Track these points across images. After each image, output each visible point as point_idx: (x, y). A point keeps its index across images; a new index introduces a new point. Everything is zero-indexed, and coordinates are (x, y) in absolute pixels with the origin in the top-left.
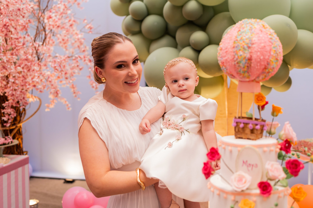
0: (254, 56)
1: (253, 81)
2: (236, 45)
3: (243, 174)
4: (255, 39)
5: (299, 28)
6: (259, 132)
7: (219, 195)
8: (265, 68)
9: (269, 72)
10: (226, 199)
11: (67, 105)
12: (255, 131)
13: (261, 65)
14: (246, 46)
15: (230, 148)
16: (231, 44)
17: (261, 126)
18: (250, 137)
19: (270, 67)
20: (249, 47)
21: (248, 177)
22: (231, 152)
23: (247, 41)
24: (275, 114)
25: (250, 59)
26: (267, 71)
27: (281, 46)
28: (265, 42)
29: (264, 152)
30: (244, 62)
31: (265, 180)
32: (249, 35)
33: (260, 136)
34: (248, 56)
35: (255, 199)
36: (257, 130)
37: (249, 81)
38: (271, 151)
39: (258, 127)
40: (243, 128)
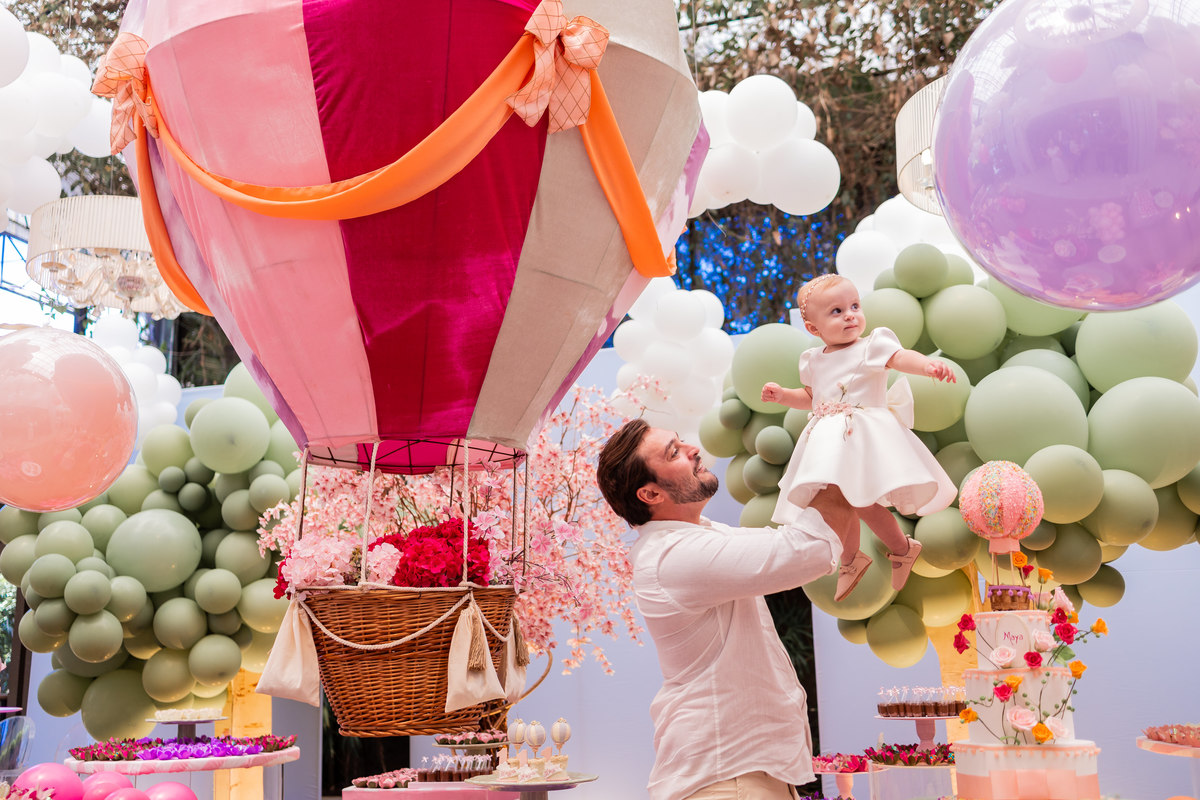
0: (1005, 504)
1: (1008, 536)
2: (981, 492)
3: (1007, 648)
4: (1005, 484)
5: (1103, 469)
6: (1023, 600)
7: (978, 678)
8: (1021, 518)
9: (1026, 524)
10: (986, 680)
11: (606, 663)
12: (1017, 598)
13: (1014, 514)
14: (994, 493)
15: (987, 620)
16: (976, 491)
17: (1024, 592)
18: (1012, 607)
19: (1026, 516)
20: (998, 494)
21: (1012, 650)
22: (988, 624)
23: (995, 486)
24: (1043, 580)
25: (1000, 508)
26: (1024, 521)
27: (1040, 492)
28: (1018, 487)
29: (1030, 620)
30: (993, 511)
31: (1033, 650)
32: (997, 480)
33: (1025, 607)
34: (998, 504)
35: (1023, 675)
36: (1019, 597)
37: (1003, 537)
38: (1040, 620)
39: (1021, 593)
40: (1001, 596)
